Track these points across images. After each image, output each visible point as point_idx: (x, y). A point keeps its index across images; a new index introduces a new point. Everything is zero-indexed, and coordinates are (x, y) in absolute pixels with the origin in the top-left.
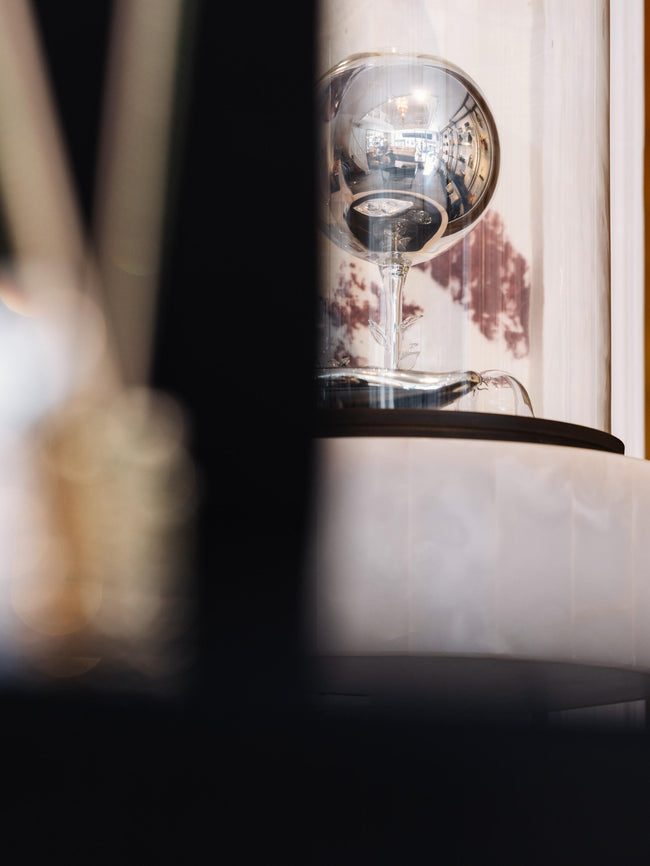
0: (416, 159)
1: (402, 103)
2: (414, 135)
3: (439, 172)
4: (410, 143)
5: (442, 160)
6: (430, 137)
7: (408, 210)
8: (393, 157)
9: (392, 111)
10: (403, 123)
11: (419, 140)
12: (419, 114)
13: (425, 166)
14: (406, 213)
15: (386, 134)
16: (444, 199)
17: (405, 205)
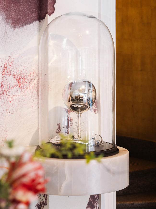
0: (83, 97)
1: (81, 89)
2: (83, 94)
3: (87, 99)
4: (82, 95)
5: (87, 97)
6: (85, 94)
7: (82, 106)
8: (80, 97)
9: (79, 90)
10: (81, 92)
11: (84, 94)
12: (83, 90)
13: (85, 98)
14: (82, 107)
15: (78, 94)
16: (88, 103)
17: (81, 106)
